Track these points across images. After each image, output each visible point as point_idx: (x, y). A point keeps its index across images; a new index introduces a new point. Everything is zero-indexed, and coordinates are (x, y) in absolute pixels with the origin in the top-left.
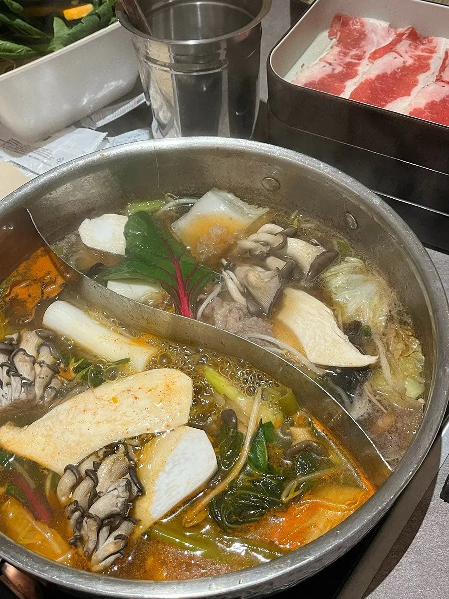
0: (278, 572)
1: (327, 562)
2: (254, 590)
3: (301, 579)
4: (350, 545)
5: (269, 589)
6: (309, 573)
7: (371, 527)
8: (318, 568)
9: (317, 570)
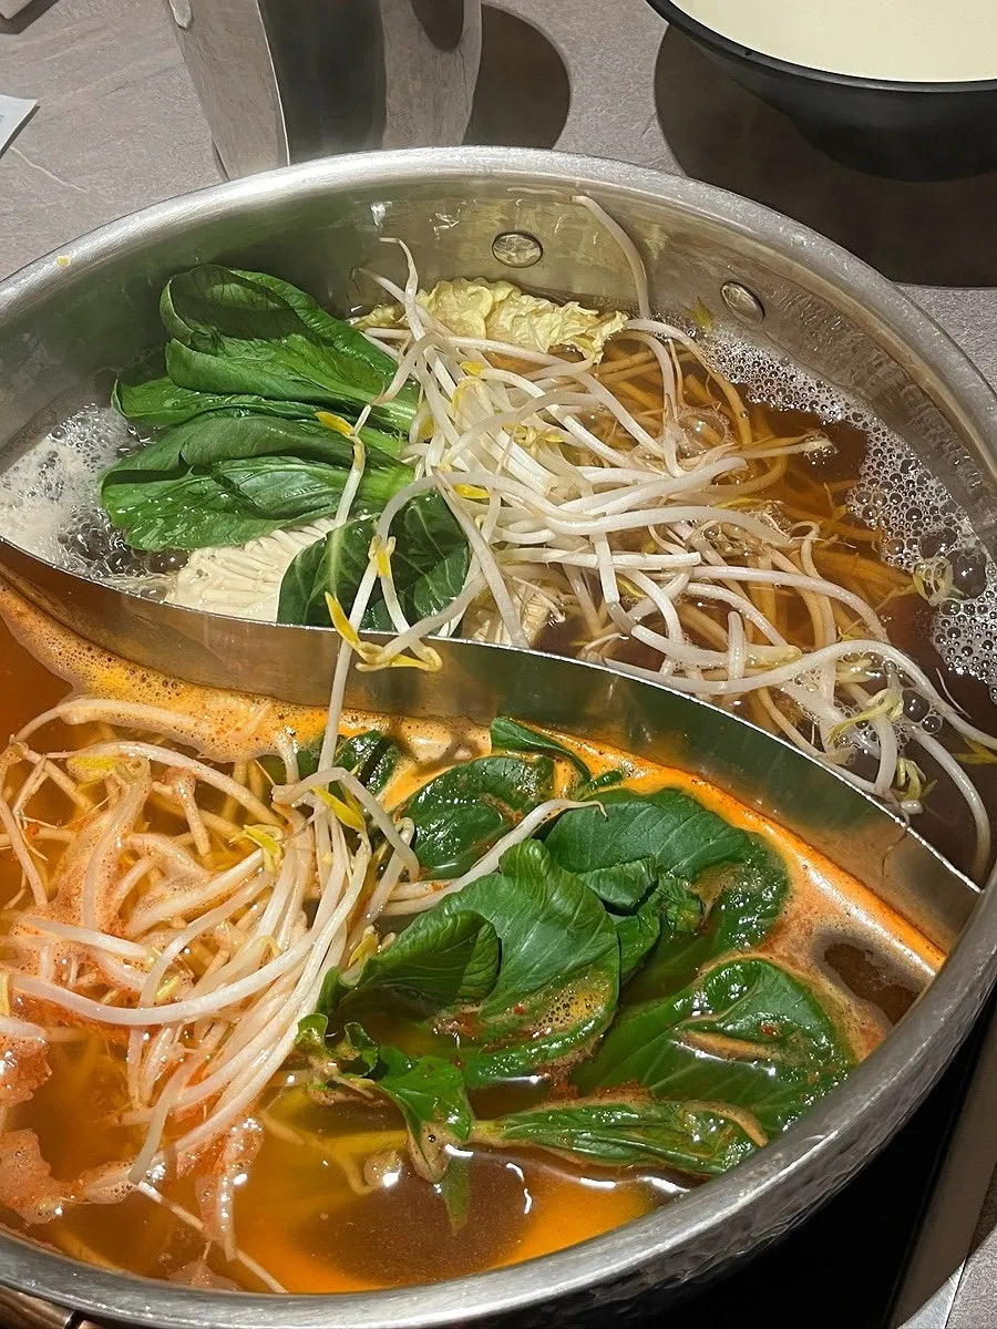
0: (759, 1185)
1: (872, 1144)
2: (709, 1250)
3: (817, 1202)
4: (915, 1094)
5: (743, 1242)
6: (832, 1183)
7: (956, 1041)
8: (852, 1164)
9: (850, 1173)
